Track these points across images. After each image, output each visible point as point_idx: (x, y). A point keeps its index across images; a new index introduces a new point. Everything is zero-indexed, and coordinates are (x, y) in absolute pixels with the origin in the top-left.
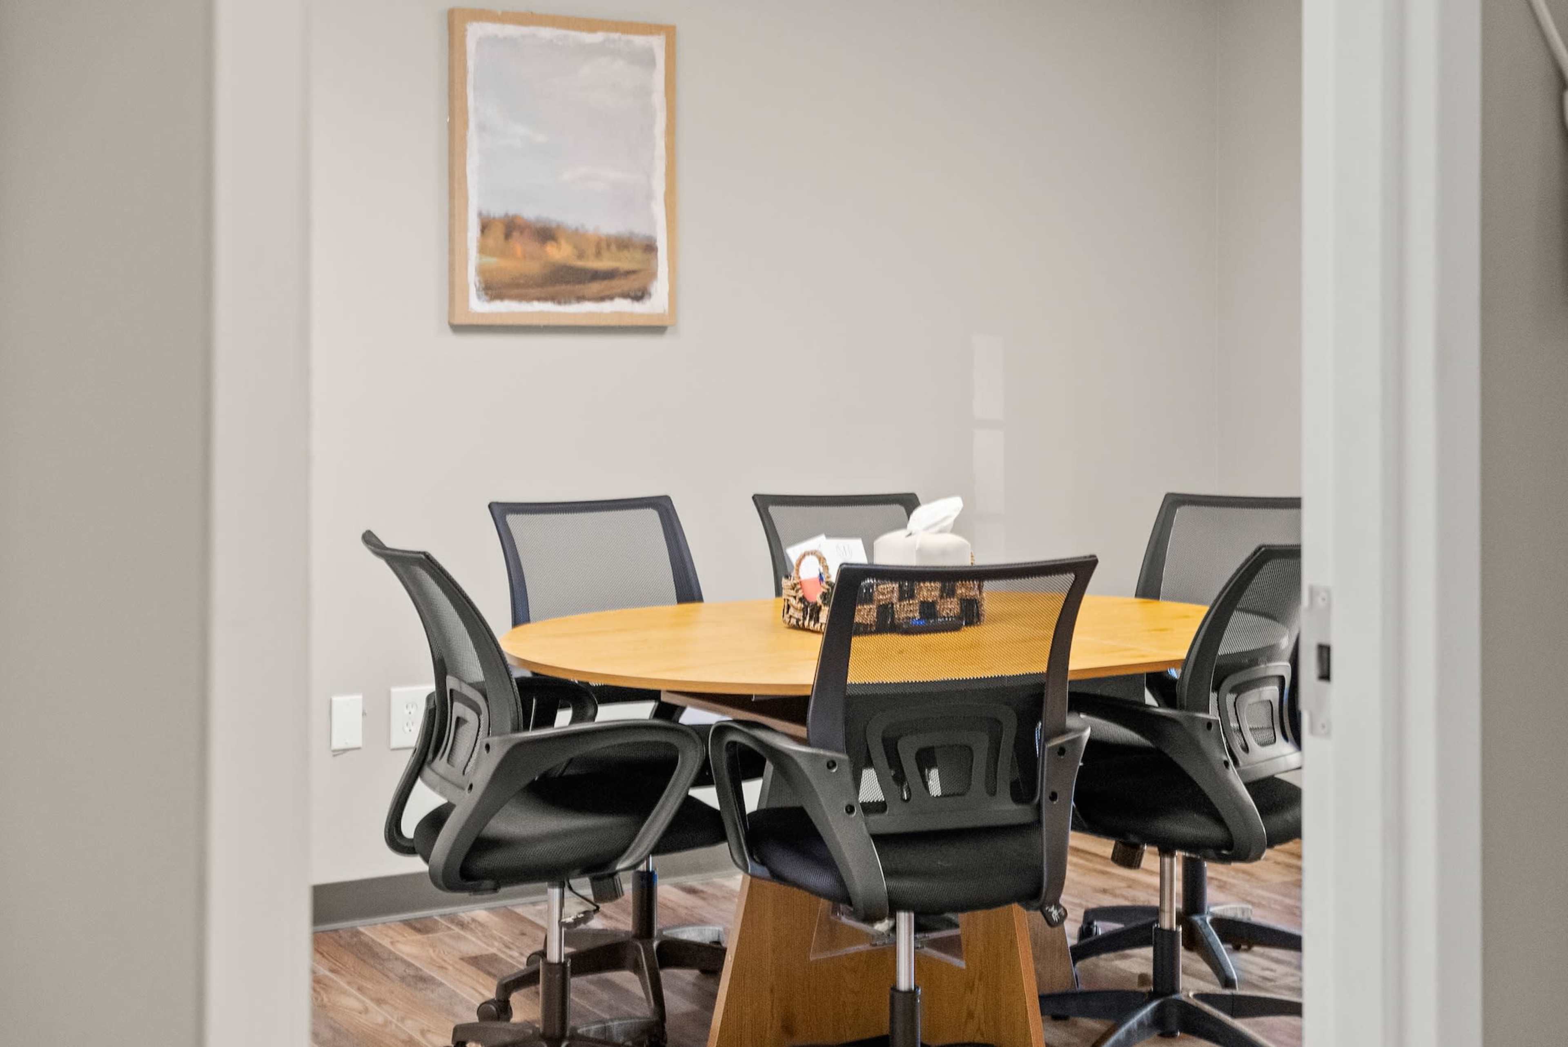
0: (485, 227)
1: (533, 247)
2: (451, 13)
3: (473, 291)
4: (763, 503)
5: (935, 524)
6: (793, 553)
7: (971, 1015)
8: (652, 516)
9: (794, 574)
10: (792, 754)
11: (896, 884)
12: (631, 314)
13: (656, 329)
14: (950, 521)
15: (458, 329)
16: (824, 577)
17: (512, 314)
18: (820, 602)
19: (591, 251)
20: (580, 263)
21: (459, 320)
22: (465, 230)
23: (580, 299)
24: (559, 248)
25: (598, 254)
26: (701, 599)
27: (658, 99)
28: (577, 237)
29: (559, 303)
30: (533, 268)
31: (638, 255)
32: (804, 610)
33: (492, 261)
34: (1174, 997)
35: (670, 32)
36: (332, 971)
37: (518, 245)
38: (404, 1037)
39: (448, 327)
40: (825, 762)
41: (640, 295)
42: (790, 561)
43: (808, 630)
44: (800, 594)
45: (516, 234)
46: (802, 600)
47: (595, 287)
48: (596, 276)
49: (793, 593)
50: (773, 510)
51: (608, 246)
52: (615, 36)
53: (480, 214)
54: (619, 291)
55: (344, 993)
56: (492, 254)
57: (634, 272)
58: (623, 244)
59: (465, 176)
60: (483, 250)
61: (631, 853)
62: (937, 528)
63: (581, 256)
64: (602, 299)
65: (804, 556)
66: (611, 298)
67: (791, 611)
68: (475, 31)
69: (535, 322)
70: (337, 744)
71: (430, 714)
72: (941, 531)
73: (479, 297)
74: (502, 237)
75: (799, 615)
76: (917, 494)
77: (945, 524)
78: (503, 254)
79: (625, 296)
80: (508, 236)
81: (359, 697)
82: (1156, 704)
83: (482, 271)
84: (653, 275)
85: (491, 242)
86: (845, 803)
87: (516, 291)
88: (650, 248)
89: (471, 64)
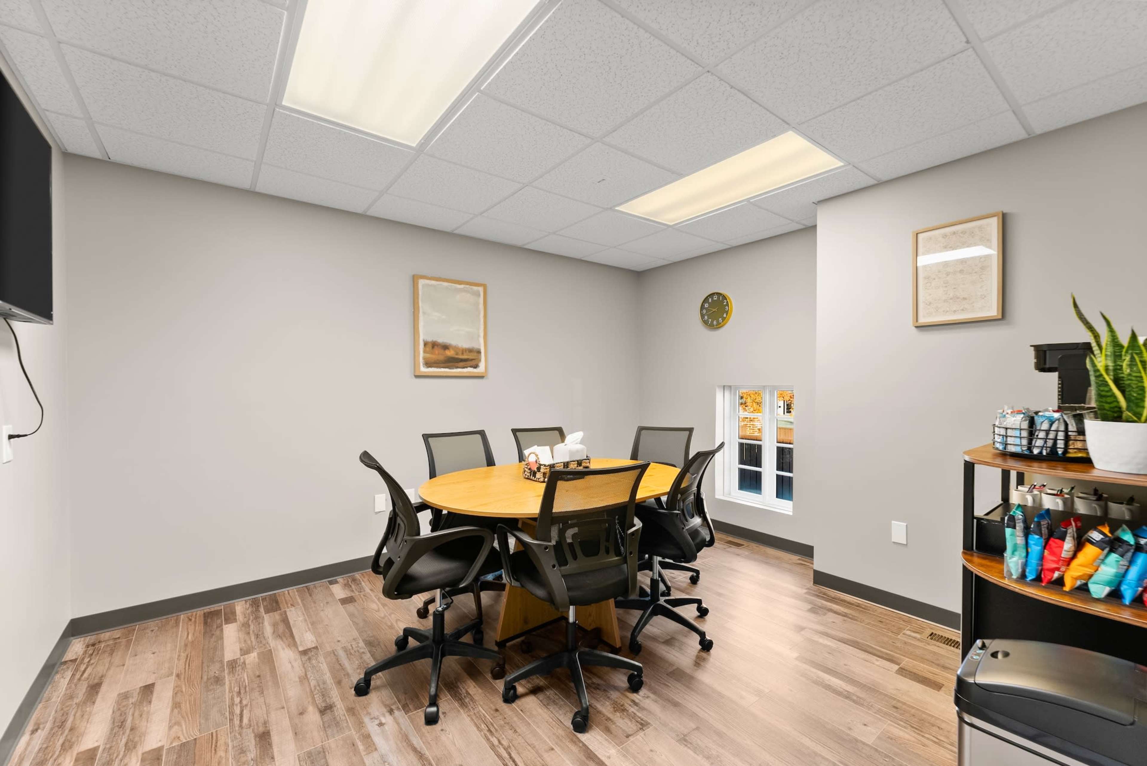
0: (426, 344)
1: (442, 351)
2: (414, 276)
3: (421, 364)
4: (515, 431)
5: (574, 441)
6: (526, 452)
7: (590, 615)
8: (478, 437)
9: (526, 460)
10: (530, 544)
11: (571, 594)
12: (473, 372)
13: (482, 377)
14: (579, 440)
15: (417, 377)
16: (538, 461)
17: (434, 372)
18: (536, 470)
19: (460, 353)
20: (457, 356)
21: (416, 374)
22: (419, 345)
23: (457, 367)
24: (450, 352)
25: (463, 354)
26: (495, 465)
27: (481, 306)
28: (456, 348)
29: (450, 369)
30: (441, 358)
31: (475, 354)
32: (530, 473)
33: (428, 355)
34: (658, 603)
35: (485, 286)
36: (371, 590)
37: (437, 351)
38: (389, 624)
39: (413, 376)
40: (543, 547)
41: (476, 367)
42: (525, 455)
43: (532, 480)
44: (529, 467)
45: (436, 347)
46: (530, 469)
47: (461, 364)
48: (462, 360)
49: (526, 466)
50: (518, 433)
51: (466, 351)
52: (468, 286)
53: (424, 340)
54: (469, 365)
55: (373, 601)
56: (428, 353)
57: (474, 359)
58: (470, 351)
59: (418, 328)
60: (425, 352)
61: (465, 581)
62: (575, 442)
63: (457, 354)
64: (464, 368)
65: (530, 454)
66: (467, 367)
67: (526, 473)
68: (422, 282)
69: (442, 374)
70: (377, 510)
71: (390, 519)
72: (577, 443)
73: (424, 367)
74: (431, 348)
75: (529, 474)
76: (562, 427)
77: (577, 441)
78: (432, 353)
79: (471, 367)
80: (433, 347)
81: (385, 495)
82: (657, 508)
83: (424, 358)
84: (480, 360)
85: (428, 349)
86: (552, 564)
87: (435, 365)
88: (479, 352)
89: (420, 293)
